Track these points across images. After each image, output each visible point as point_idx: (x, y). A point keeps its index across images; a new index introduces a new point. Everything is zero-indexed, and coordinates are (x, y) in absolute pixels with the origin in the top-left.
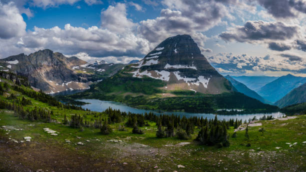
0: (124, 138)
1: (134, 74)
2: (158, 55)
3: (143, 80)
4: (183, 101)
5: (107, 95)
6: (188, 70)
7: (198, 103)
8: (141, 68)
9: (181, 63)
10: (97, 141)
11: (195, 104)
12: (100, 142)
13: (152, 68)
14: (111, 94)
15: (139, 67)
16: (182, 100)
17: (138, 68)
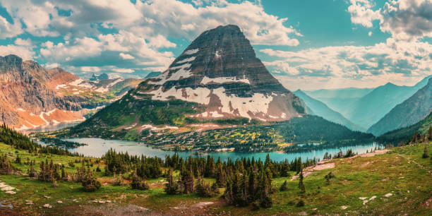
0: (117, 196)
1: (154, 95)
2: (190, 63)
3: (168, 104)
4: (232, 134)
5: (114, 130)
6: (237, 85)
7: (253, 137)
8: (164, 85)
9: (226, 73)
10: (74, 202)
11: (250, 139)
12: (78, 204)
13: (183, 83)
14: (119, 129)
15: (161, 83)
16: (230, 133)
17: (160, 86)
